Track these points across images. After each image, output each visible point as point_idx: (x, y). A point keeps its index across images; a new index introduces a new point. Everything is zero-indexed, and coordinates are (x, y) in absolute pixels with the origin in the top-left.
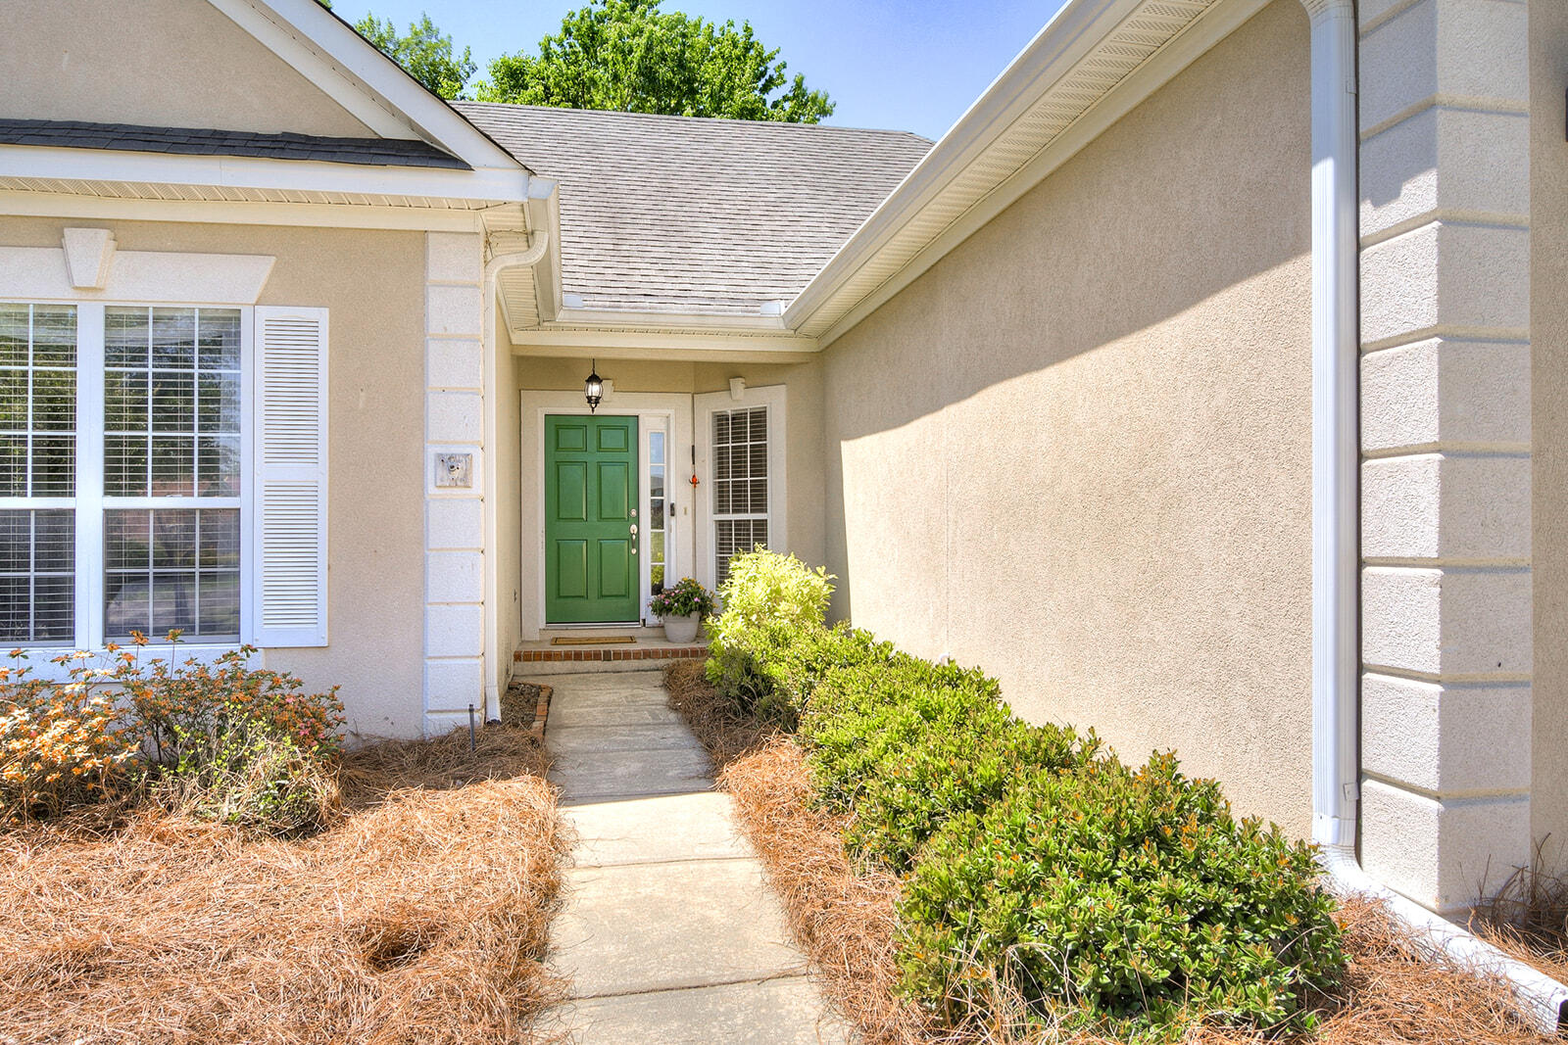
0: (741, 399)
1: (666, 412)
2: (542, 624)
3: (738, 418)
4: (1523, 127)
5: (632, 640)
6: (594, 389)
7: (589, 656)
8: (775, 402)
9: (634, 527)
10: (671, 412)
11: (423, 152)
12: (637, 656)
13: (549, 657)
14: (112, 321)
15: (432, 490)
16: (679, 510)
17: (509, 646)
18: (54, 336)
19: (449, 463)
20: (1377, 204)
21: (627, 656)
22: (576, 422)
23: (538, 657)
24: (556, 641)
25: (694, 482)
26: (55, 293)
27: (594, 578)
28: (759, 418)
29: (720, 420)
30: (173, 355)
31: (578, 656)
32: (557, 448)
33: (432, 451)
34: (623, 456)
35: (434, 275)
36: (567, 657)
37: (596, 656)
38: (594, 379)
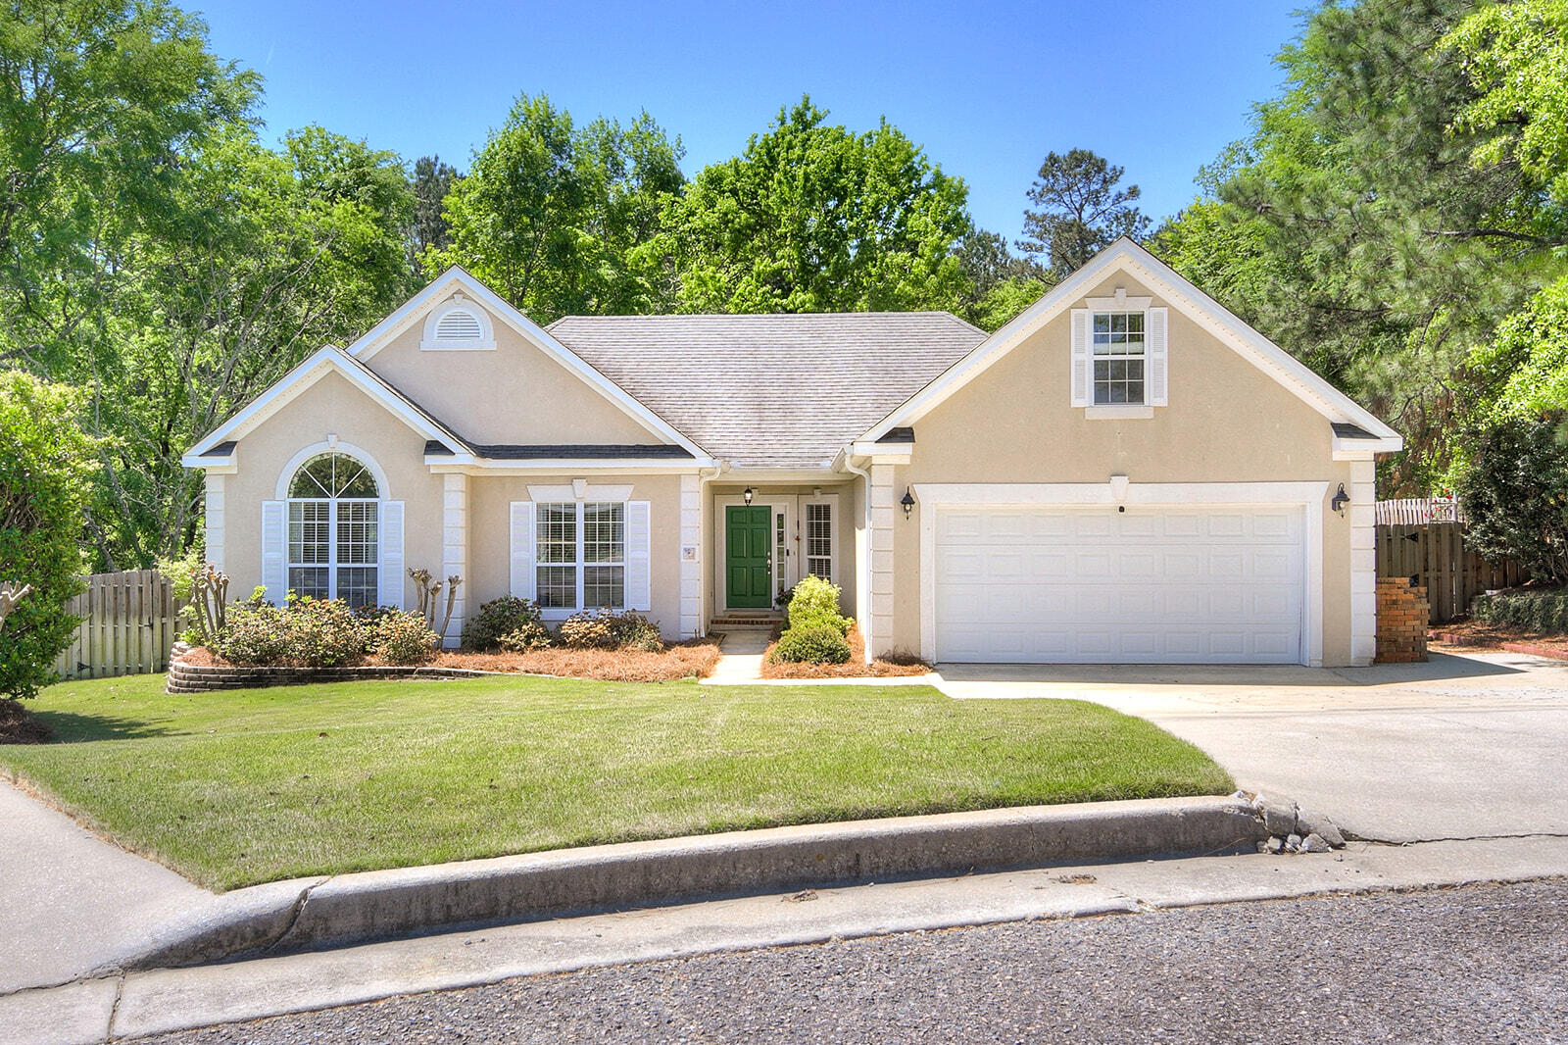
0: (819, 500)
1: (784, 504)
2: (725, 609)
3: (818, 507)
4: (891, 511)
5: (767, 616)
6: (748, 496)
7: (744, 623)
8: (833, 501)
9: (769, 561)
10: (787, 504)
11: (677, 451)
12: (766, 623)
13: (726, 622)
14: (586, 506)
15: (682, 560)
16: (791, 553)
17: (708, 618)
18: (571, 511)
19: (688, 551)
20: (860, 529)
21: (762, 623)
22: (739, 509)
23: (721, 622)
24: (730, 617)
25: (798, 539)
26: (570, 500)
27: (749, 589)
28: (827, 508)
29: (811, 508)
30: (604, 515)
31: (739, 623)
32: (732, 522)
33: (683, 547)
34: (764, 526)
35: (683, 489)
36: (735, 622)
37: (747, 623)
38: (748, 491)
